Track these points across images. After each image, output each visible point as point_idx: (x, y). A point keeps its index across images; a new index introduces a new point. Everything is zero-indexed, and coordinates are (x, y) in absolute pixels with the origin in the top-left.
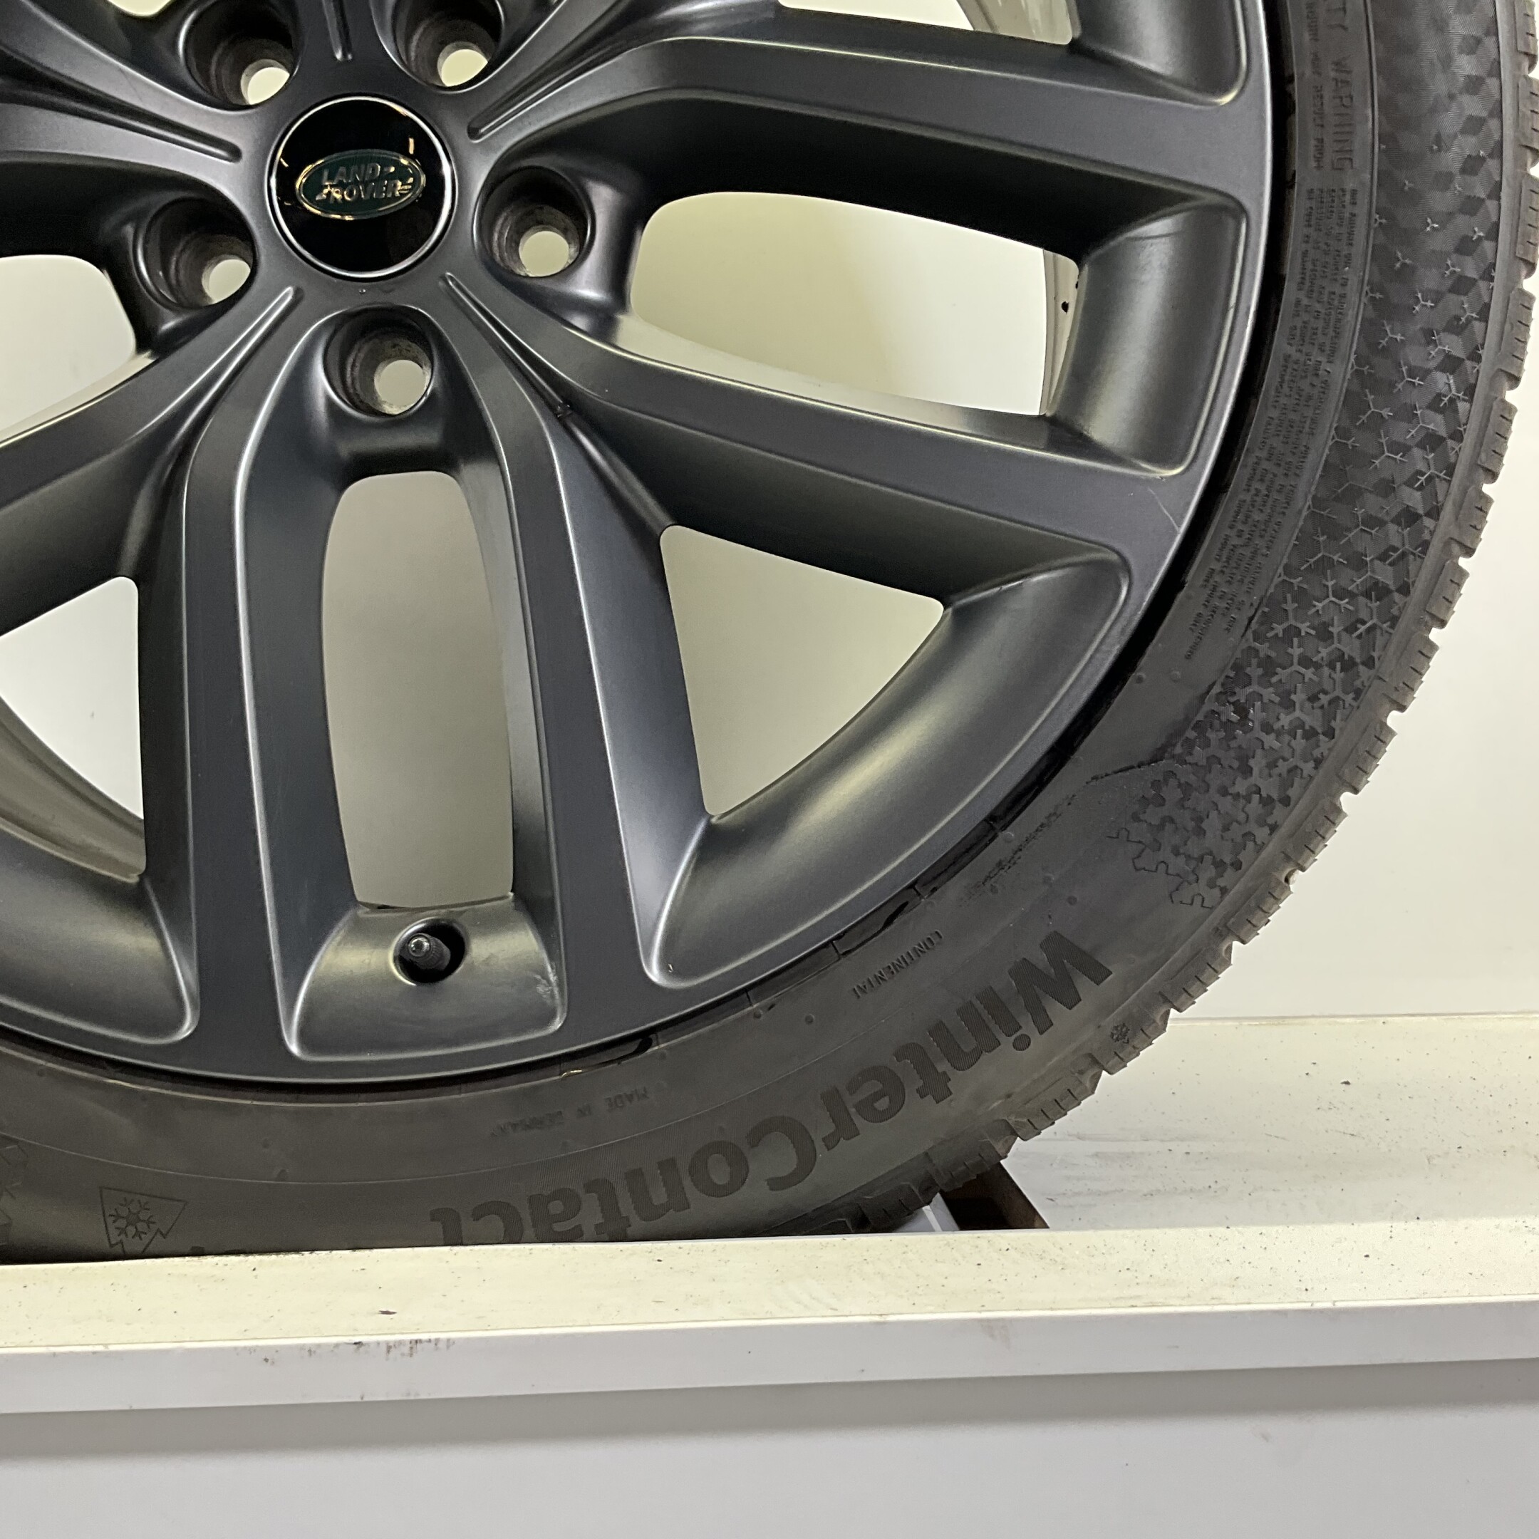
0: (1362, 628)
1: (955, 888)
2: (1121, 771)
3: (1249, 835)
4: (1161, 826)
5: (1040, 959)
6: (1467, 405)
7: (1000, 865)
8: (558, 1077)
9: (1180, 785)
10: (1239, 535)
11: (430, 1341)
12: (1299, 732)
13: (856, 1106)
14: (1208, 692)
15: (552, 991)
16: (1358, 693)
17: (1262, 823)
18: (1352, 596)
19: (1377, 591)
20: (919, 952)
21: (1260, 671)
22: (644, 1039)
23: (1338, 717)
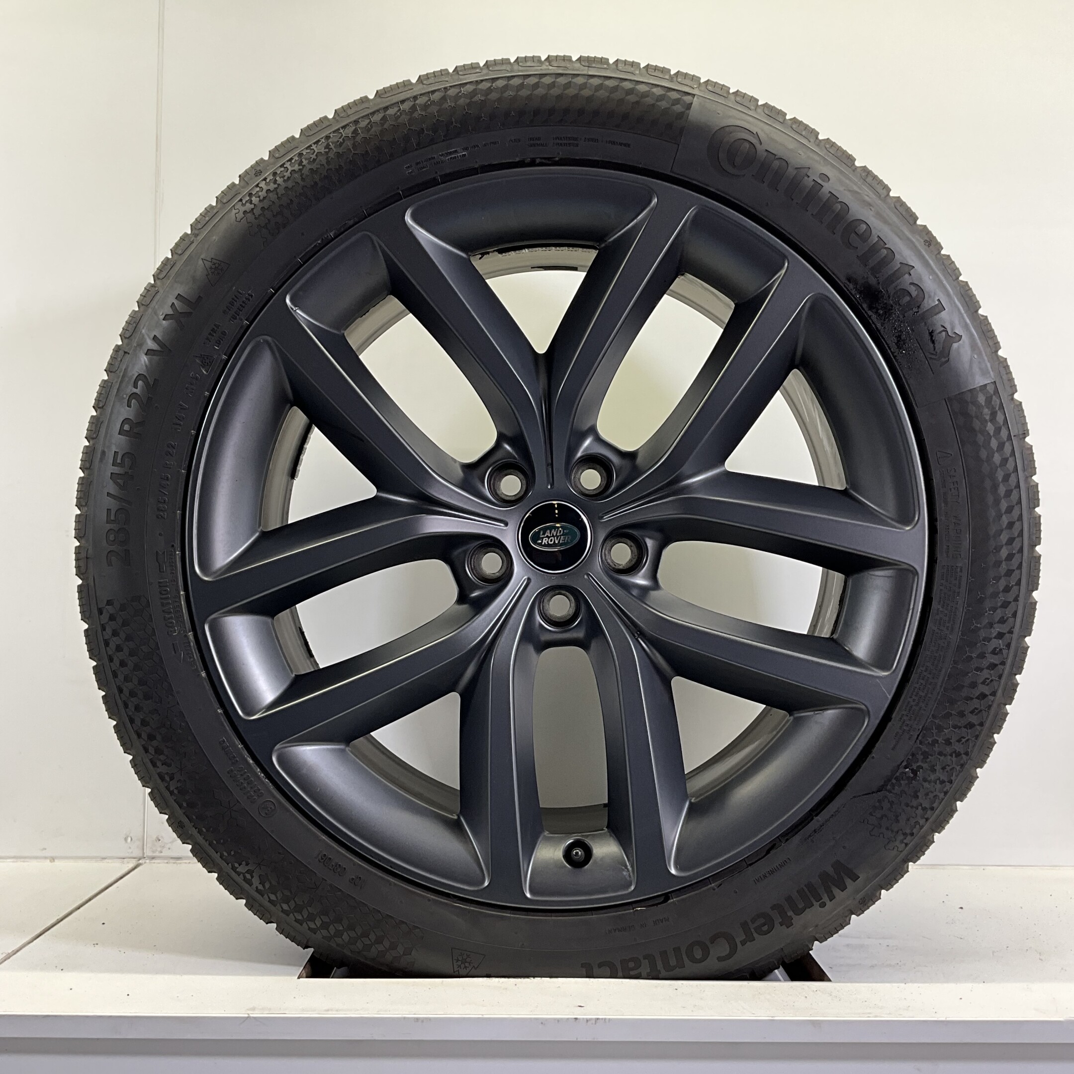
0: (964, 740)
1: (796, 839)
2: (866, 794)
3: (917, 823)
4: (882, 818)
5: (830, 870)
6: (1007, 651)
7: (815, 831)
8: (632, 911)
9: (889, 802)
10: (914, 700)
11: (602, 1019)
12: (938, 781)
13: (754, 929)
14: (901, 764)
15: (629, 874)
16: (962, 766)
17: (922, 817)
18: (960, 727)
19: (971, 726)
20: (781, 866)
21: (922, 757)
22: (666, 897)
23: (954, 775)
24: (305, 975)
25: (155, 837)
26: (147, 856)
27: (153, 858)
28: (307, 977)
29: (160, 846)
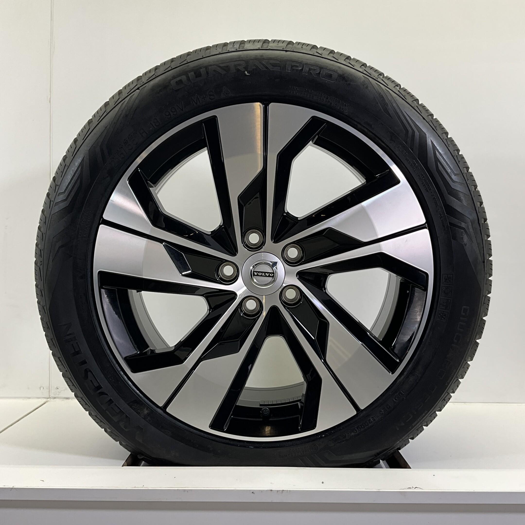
24: (126, 464)
25: (56, 387)
26: (52, 397)
27: (55, 398)
28: (128, 466)
29: (58, 392)
